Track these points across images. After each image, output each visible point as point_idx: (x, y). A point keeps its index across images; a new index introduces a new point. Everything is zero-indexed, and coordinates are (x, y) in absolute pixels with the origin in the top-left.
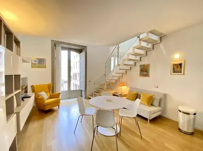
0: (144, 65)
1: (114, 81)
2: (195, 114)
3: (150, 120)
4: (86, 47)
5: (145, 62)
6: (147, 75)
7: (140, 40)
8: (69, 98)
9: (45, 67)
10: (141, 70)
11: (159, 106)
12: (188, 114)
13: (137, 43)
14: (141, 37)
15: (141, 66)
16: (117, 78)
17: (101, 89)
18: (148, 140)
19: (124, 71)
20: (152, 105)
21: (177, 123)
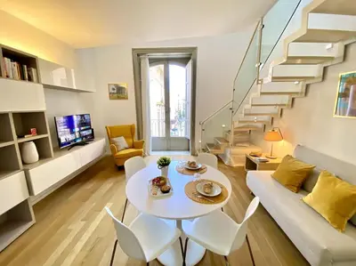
1: (260, 125)
4: (195, 49)
9: (126, 98)
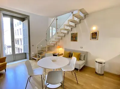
0: (74, 33)
2: (105, 63)
3: (80, 70)
4: (28, 16)
5: (75, 31)
6: (76, 40)
7: (73, 15)
8: (14, 61)
10: (72, 37)
11: (84, 60)
12: (101, 63)
13: (71, 18)
14: (74, 13)
15: (72, 34)
16: (55, 42)
17: (43, 51)
18: (82, 84)
19: (60, 38)
20: (80, 59)
21: (94, 69)
